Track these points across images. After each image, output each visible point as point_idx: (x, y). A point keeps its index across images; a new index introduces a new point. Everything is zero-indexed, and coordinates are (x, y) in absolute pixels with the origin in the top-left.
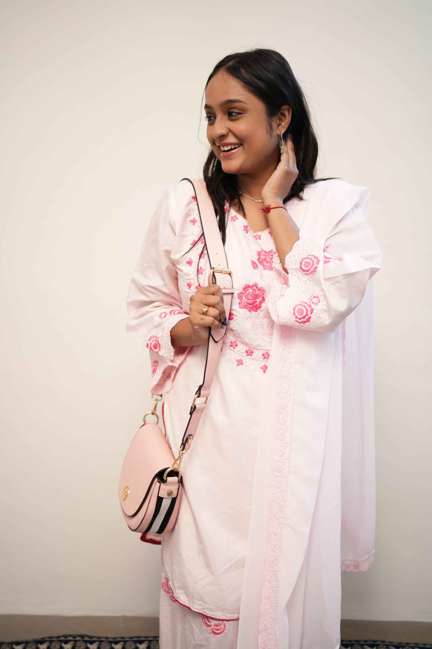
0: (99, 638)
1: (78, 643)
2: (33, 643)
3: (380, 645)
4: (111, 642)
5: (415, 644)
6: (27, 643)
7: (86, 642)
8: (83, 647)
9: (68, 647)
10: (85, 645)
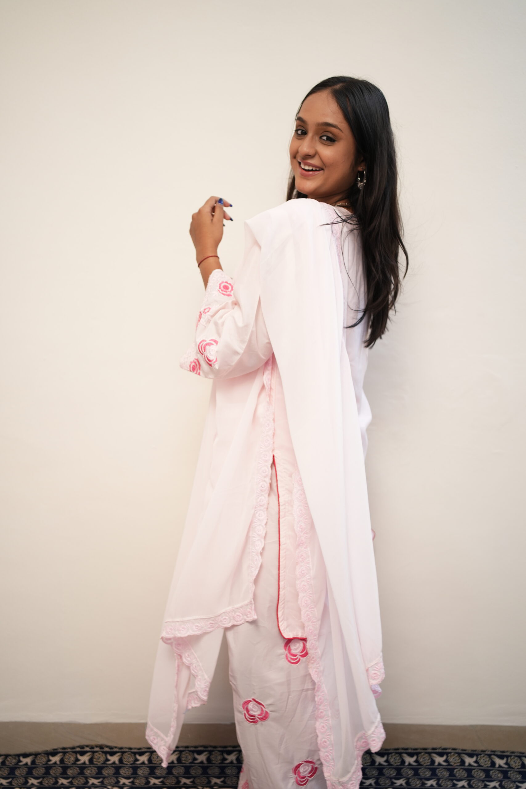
0: (121, 748)
1: (97, 754)
2: (43, 755)
3: (450, 753)
4: (135, 753)
5: (492, 751)
6: (36, 755)
7: (106, 753)
8: (102, 759)
9: (84, 759)
10: (104, 756)
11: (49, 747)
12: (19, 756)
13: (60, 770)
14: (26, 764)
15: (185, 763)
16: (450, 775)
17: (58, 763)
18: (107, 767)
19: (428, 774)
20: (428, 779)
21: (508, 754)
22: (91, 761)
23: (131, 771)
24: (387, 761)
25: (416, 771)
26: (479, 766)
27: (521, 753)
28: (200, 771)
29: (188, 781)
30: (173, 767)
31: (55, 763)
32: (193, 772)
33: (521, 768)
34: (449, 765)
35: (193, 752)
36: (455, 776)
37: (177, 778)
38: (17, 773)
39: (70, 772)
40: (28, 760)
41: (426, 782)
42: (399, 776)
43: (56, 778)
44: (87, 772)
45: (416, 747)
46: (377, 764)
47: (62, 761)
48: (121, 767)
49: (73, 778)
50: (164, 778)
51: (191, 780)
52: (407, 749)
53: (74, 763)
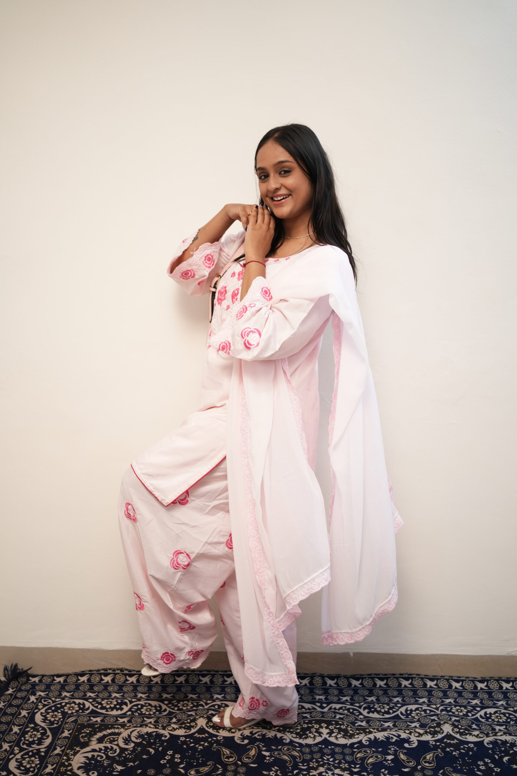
1: (117, 675)
2: (73, 675)
3: (415, 678)
5: (450, 677)
6: (67, 675)
7: (126, 675)
8: (123, 679)
9: (108, 679)
10: (124, 677)
11: (78, 670)
12: (53, 676)
13: (88, 687)
14: (60, 682)
15: (191, 684)
16: (413, 694)
17: (86, 681)
18: (127, 685)
19: (395, 693)
20: (395, 697)
21: (464, 678)
22: (113, 680)
23: (146, 689)
24: (361, 684)
25: (385, 692)
26: (439, 687)
27: (474, 678)
28: (204, 689)
29: (194, 696)
30: (182, 686)
31: (84, 682)
32: (198, 690)
33: (473, 690)
34: (413, 687)
35: (199, 675)
36: (418, 695)
37: (185, 694)
38: (52, 688)
39: (96, 688)
40: (61, 679)
41: (393, 699)
42: (371, 694)
43: (85, 692)
44: (110, 689)
45: (386, 673)
46: (353, 686)
47: (89, 680)
48: (138, 686)
49: (99, 692)
50: (174, 693)
51: (197, 695)
52: (379, 675)
53: (99, 682)
